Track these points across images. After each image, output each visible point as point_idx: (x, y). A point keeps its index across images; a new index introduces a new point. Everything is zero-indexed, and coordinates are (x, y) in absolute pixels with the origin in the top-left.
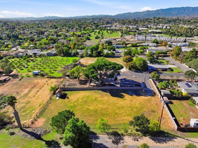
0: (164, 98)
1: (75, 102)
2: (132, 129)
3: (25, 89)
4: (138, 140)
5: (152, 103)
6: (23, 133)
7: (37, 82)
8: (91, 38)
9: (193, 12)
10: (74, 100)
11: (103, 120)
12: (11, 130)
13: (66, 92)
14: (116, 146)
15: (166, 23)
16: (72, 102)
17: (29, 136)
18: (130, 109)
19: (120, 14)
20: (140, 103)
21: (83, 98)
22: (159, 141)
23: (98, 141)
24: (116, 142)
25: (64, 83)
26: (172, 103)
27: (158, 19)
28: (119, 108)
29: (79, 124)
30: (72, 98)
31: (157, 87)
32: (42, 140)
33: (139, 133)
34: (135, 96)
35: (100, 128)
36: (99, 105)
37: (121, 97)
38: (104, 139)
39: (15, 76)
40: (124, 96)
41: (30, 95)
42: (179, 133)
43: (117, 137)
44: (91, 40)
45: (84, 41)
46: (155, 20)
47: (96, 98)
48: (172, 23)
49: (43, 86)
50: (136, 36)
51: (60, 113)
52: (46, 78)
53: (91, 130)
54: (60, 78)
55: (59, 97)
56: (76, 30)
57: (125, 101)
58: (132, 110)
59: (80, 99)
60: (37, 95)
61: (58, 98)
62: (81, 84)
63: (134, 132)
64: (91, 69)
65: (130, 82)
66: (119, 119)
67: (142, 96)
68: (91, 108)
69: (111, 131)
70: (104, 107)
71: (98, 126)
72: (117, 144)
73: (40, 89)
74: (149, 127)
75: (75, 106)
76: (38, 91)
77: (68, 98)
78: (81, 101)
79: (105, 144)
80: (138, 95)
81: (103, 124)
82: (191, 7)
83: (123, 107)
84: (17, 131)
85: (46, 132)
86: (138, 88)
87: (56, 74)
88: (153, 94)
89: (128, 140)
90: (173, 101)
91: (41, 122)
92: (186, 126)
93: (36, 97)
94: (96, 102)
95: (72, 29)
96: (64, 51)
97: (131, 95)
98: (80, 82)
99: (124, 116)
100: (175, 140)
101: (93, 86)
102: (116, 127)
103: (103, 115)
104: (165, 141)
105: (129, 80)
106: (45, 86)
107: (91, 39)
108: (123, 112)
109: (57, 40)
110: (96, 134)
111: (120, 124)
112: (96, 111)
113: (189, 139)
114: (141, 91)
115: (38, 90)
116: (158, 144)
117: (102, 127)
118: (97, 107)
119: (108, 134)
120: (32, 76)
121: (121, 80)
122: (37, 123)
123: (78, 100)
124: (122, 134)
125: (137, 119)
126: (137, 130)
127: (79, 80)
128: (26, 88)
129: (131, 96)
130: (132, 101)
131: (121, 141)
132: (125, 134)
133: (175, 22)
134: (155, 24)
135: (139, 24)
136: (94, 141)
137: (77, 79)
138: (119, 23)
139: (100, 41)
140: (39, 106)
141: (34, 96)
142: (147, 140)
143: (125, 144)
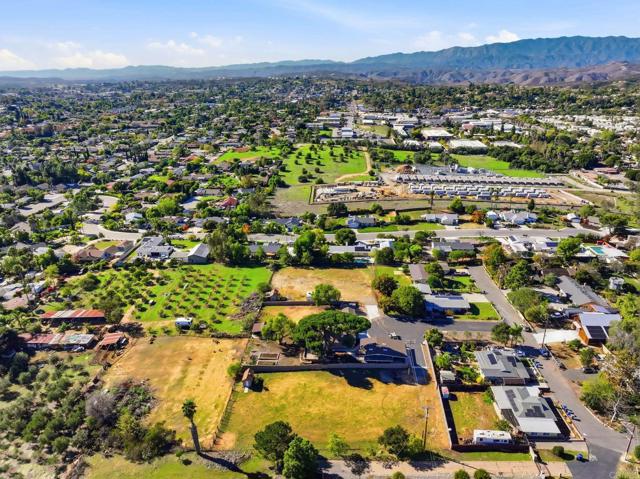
0: (443, 388)
1: (282, 398)
2: (382, 450)
3: (173, 367)
4: (390, 468)
5: (421, 398)
6: (205, 461)
7: (192, 348)
8: (287, 178)
9: (596, 53)
10: (281, 394)
11: (336, 436)
12: (184, 457)
13: (261, 376)
14: (357, 476)
15: (507, 104)
16: (277, 397)
17: (217, 466)
18: (382, 412)
19: (369, 58)
20: (399, 400)
21: (295, 390)
22: (422, 468)
23: (331, 471)
24: (358, 472)
25: (251, 354)
26: (454, 398)
27: (481, 93)
28: (362, 410)
29: (302, 445)
30: (274, 389)
31: (434, 363)
32: (241, 471)
33: (394, 456)
34: (392, 385)
35: (332, 449)
36: (328, 406)
37: (367, 386)
38: (339, 467)
39: (135, 331)
40: (371, 384)
41: (188, 381)
42: (454, 454)
43: (360, 463)
44: (288, 186)
45: (270, 194)
46: (473, 96)
47: (321, 389)
48: (523, 106)
49: (208, 361)
50: (414, 168)
51: (268, 427)
52: (207, 336)
53: (320, 454)
54: (240, 337)
55: (250, 388)
56: (240, 140)
57: (373, 396)
58: (385, 414)
59: (290, 390)
60: (202, 383)
61: (246, 390)
62: (287, 356)
63: (387, 453)
64: (309, 329)
65: (385, 353)
66: (362, 431)
67: (406, 383)
68: (314, 410)
69: (349, 453)
70: (337, 408)
71: (329, 446)
72: (359, 474)
73: (205, 366)
74: (406, 447)
75: (283, 407)
76: (202, 373)
77: (267, 390)
78: (292, 395)
79: (341, 474)
80: (399, 381)
81: (338, 444)
82: (589, 38)
83: (370, 408)
84: (192, 457)
85: (244, 460)
86: (399, 365)
87: (226, 326)
88: (424, 379)
89: (376, 468)
90: (458, 394)
91: (228, 441)
92: (467, 442)
93: (202, 387)
94: (320, 398)
95: (228, 136)
96: (233, 252)
97: (386, 383)
98: (284, 350)
99: (371, 426)
100: (445, 465)
101: (314, 362)
102: (357, 447)
103: (336, 424)
104: (430, 468)
105: (383, 348)
106: (213, 359)
107: (287, 183)
108: (370, 419)
109: (195, 189)
110: (326, 459)
111: (364, 441)
112: (322, 417)
113: (466, 462)
114: (404, 372)
115: (200, 369)
116: (421, 473)
117: (336, 448)
118: (323, 410)
119: (345, 458)
120: (175, 332)
121: (367, 347)
122: (222, 442)
123: (286, 393)
124: (367, 458)
125: (390, 433)
126: (391, 452)
127: (281, 344)
128: (174, 363)
129: (384, 385)
130: (386, 394)
131: (366, 470)
132: (371, 457)
133: (531, 100)
134: (474, 107)
135: (427, 107)
136: (324, 472)
137: (278, 342)
138: (367, 102)
139: (315, 195)
140: (216, 407)
141: (198, 385)
142: (405, 468)
143: (371, 473)
